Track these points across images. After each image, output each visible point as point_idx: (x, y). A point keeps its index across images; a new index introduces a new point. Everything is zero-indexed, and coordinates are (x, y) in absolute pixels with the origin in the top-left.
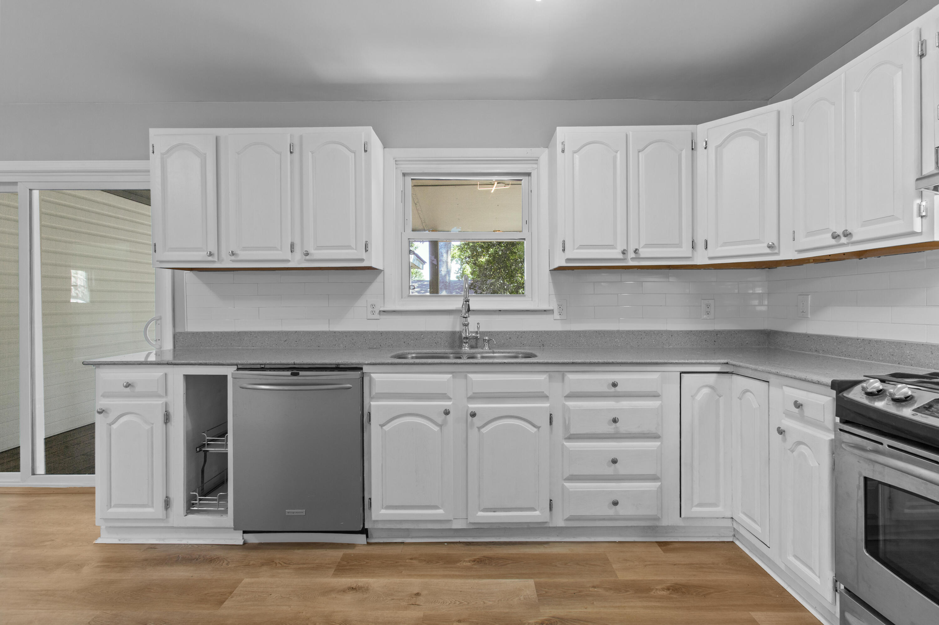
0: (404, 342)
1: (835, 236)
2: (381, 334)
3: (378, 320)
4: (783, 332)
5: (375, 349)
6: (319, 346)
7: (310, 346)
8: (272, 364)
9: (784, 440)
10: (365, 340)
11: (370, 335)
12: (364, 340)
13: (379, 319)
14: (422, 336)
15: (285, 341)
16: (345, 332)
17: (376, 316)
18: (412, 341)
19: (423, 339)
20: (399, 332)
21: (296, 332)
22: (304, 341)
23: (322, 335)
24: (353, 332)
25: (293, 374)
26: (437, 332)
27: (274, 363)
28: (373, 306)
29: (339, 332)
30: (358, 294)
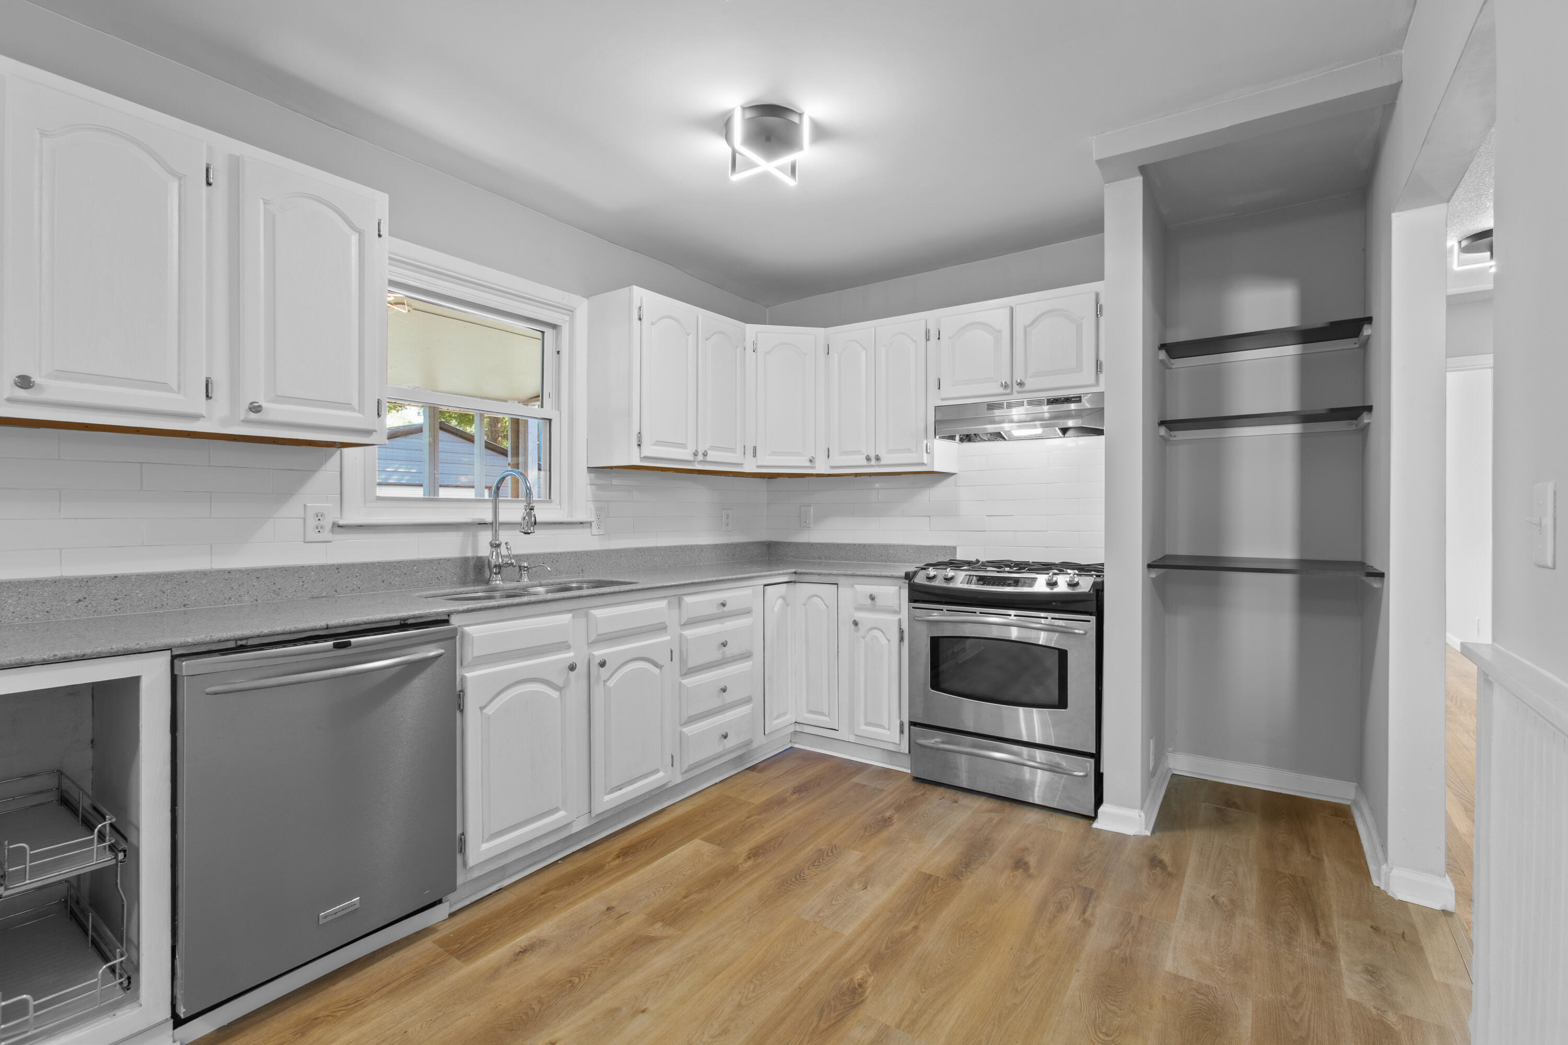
0: (383, 581)
1: (868, 459)
2: (337, 569)
3: (328, 544)
4: (785, 543)
5: (324, 599)
6: (184, 605)
7: (158, 605)
9: (857, 631)
10: (303, 582)
11: (313, 573)
12: (301, 584)
13: (330, 542)
14: (415, 567)
15: (79, 601)
16: (255, 570)
17: (326, 535)
18: (397, 579)
19: (416, 574)
20: (373, 564)
21: (116, 577)
22: (140, 595)
23: (194, 580)
24: (275, 569)
25: (336, 646)
26: (440, 559)
28: (319, 516)
29: (241, 571)
30: (284, 494)
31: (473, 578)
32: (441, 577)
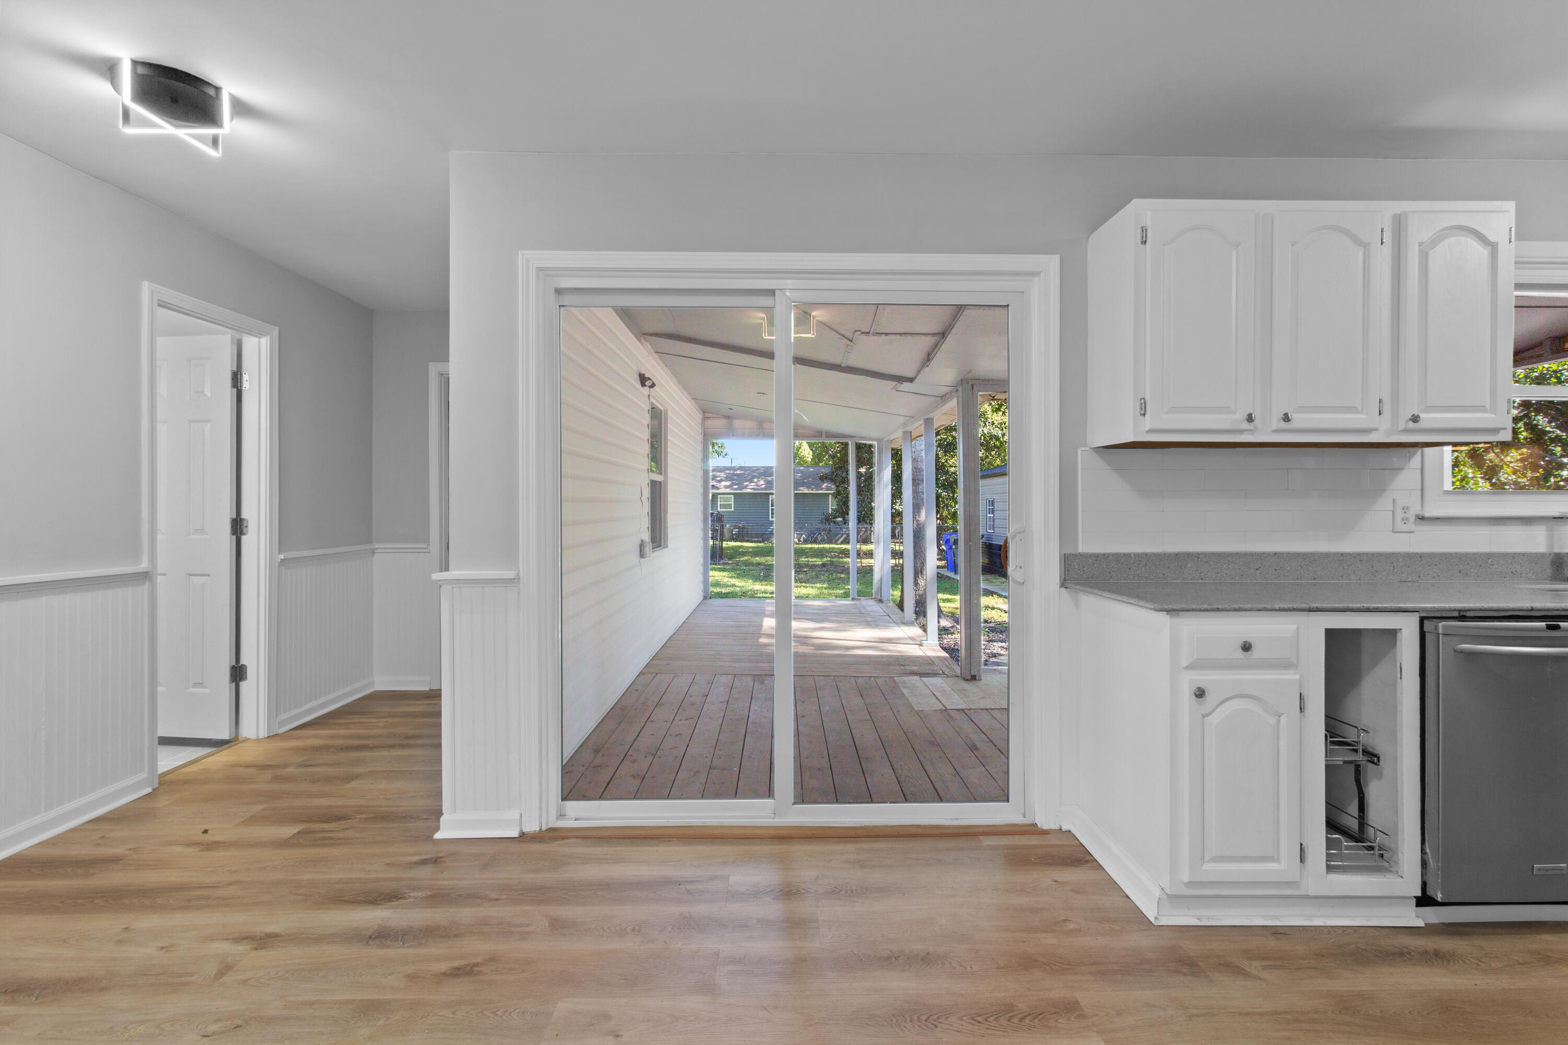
0: (1460, 572)
2: (1421, 557)
3: (1411, 534)
5: (1410, 584)
7: (1299, 577)
8: (1494, 609)
10: (1394, 567)
11: (1401, 560)
12: (1392, 568)
13: (1413, 532)
14: (1490, 560)
15: (1257, 569)
16: (1359, 554)
17: (1411, 526)
18: (1472, 570)
19: (1491, 567)
20: (1451, 554)
21: (1276, 553)
22: (1288, 568)
23: (1319, 559)
24: (1373, 554)
25: (1550, 627)
26: (1515, 554)
27: (1496, 609)
28: (1405, 509)
29: (1349, 554)
30: (1378, 490)
31: (1550, 575)
32: (1516, 571)
